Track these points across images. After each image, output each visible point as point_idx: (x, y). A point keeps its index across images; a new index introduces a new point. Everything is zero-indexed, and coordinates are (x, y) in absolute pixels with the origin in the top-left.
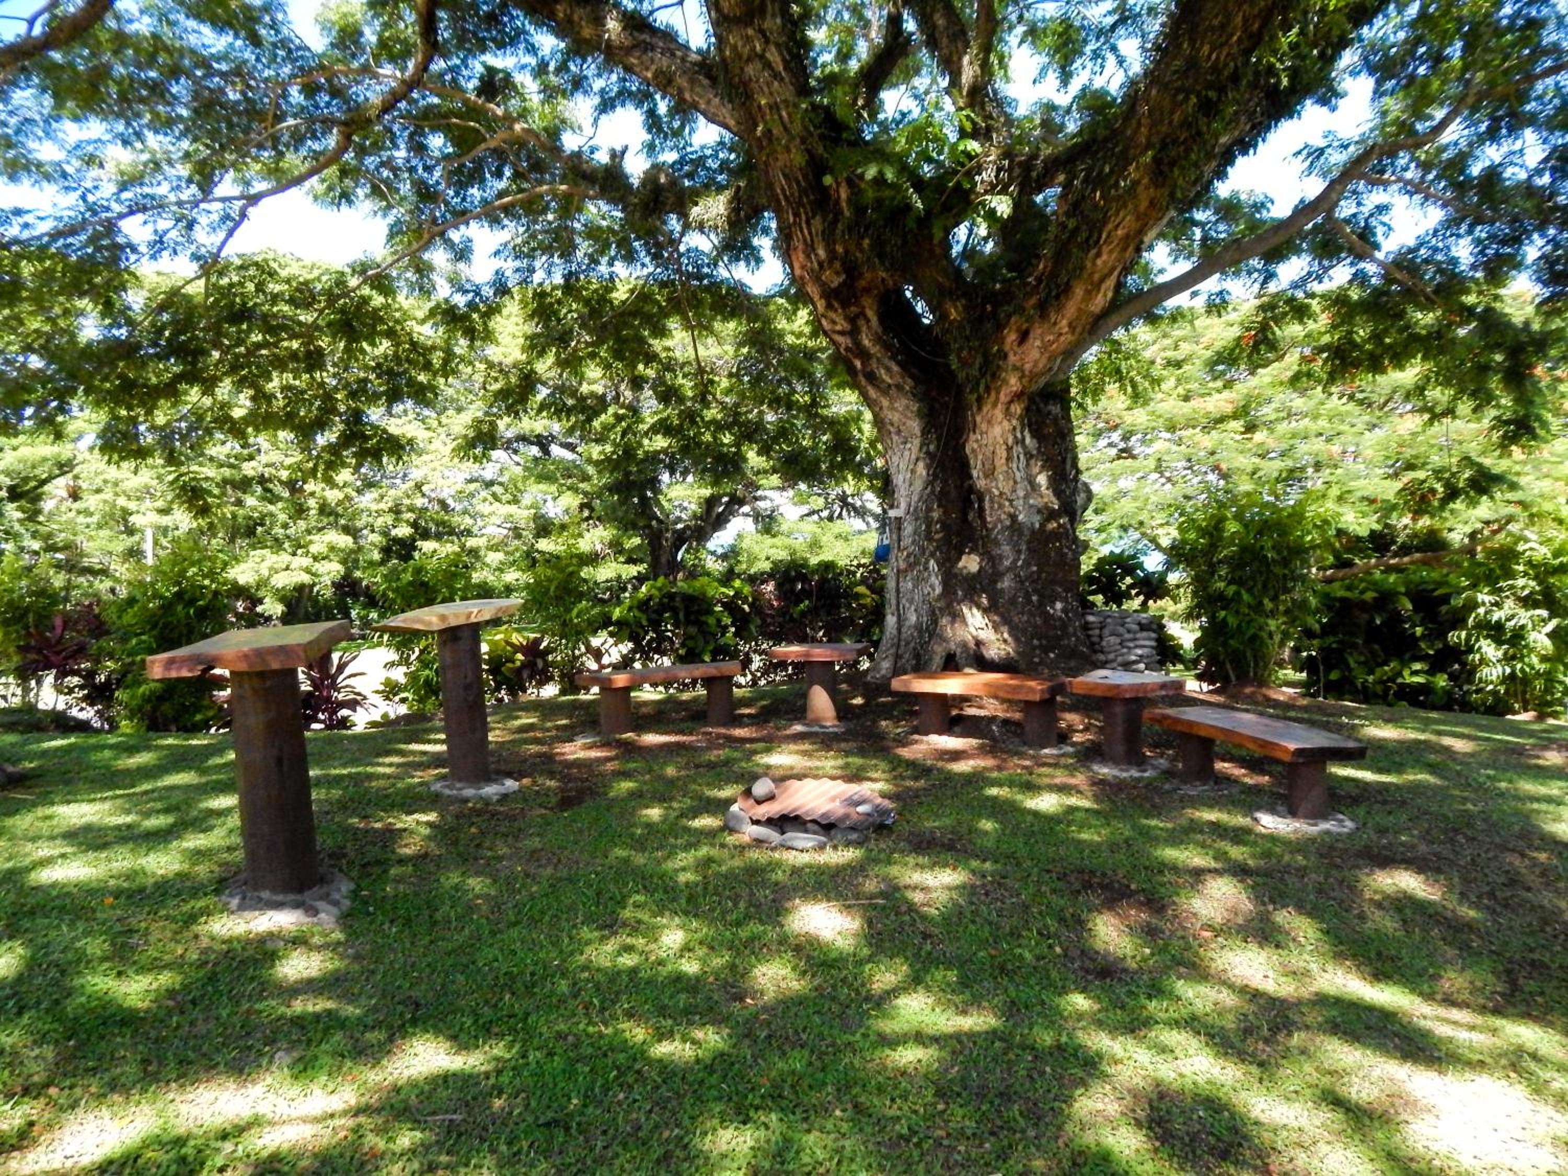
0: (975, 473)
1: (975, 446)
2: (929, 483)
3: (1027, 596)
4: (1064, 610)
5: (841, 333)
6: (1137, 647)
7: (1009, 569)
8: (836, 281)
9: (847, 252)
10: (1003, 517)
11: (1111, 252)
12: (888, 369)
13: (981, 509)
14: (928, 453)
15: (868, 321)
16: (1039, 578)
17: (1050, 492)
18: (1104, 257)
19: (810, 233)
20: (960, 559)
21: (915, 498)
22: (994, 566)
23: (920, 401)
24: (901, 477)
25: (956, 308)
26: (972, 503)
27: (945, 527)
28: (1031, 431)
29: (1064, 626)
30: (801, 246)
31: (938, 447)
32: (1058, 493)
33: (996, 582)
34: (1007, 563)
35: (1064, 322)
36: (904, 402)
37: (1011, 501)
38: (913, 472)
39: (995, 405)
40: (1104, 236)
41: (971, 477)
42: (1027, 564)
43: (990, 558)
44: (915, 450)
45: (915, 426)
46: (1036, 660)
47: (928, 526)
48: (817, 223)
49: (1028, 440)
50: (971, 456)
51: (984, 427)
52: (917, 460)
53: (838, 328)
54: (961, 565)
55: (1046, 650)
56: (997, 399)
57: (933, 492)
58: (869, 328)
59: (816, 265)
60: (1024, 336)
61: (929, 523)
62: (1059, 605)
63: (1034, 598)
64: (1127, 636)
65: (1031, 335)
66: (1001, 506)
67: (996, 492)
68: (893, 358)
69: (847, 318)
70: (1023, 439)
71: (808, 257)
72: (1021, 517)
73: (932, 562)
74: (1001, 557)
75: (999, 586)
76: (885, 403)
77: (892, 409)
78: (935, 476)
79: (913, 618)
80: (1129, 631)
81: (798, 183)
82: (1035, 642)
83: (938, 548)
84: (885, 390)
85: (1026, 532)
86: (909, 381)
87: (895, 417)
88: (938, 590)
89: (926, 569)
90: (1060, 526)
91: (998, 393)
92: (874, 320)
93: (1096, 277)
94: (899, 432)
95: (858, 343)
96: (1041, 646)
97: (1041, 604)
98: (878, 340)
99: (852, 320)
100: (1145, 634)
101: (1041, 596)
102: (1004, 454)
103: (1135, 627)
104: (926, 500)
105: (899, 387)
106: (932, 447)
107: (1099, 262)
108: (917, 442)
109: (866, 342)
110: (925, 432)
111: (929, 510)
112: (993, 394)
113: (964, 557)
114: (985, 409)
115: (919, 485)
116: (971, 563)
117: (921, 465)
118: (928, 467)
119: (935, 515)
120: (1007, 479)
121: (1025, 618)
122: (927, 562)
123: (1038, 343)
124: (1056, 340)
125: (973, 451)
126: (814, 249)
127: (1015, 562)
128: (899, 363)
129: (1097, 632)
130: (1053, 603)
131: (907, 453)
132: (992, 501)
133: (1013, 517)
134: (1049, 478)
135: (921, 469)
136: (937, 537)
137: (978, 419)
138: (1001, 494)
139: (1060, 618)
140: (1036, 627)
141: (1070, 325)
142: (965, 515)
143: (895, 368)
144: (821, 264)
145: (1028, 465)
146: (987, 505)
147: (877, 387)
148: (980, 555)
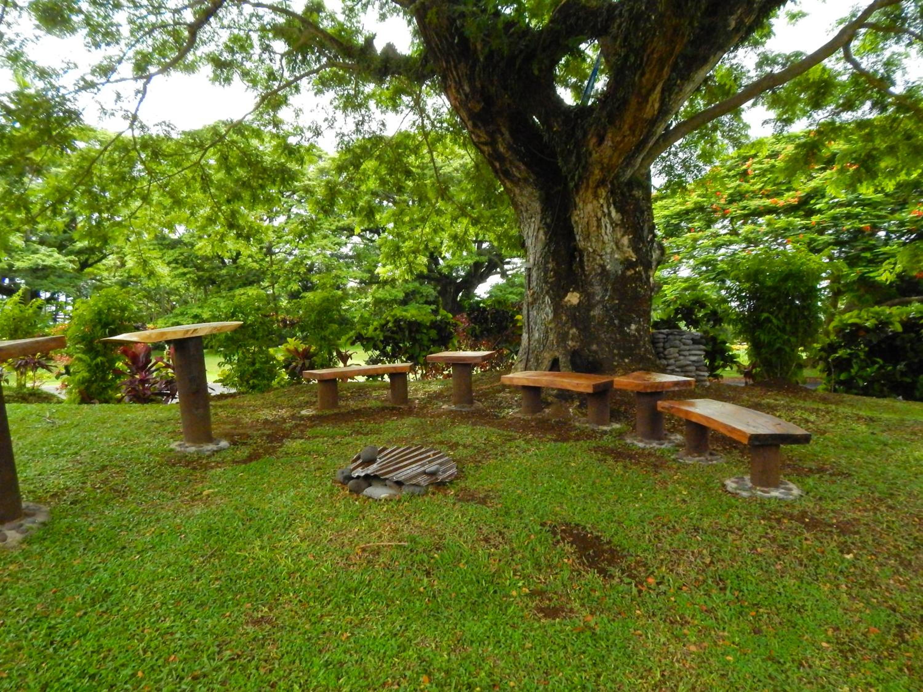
0: (578, 238)
1: (577, 218)
2: (547, 244)
3: (612, 319)
4: (636, 330)
5: (485, 144)
6: (690, 355)
7: (599, 302)
8: (478, 108)
9: (483, 87)
10: (596, 267)
11: (651, 72)
12: (518, 168)
13: (581, 261)
14: (545, 224)
15: (502, 135)
16: (619, 308)
17: (630, 250)
18: (647, 76)
19: (458, 74)
20: (566, 295)
21: (538, 255)
22: (588, 300)
23: (541, 189)
24: (530, 241)
25: (558, 123)
26: (575, 258)
27: (556, 273)
28: (616, 207)
29: (637, 341)
30: (453, 85)
31: (552, 221)
32: (636, 250)
33: (589, 311)
34: (598, 298)
35: (626, 126)
36: (530, 189)
37: (601, 256)
38: (537, 237)
39: (586, 190)
40: (645, 59)
41: (575, 240)
42: (612, 298)
43: (588, 296)
44: (537, 222)
45: (537, 206)
46: (615, 363)
47: (545, 274)
48: (463, 68)
49: (614, 214)
50: (574, 225)
51: (581, 205)
52: (539, 229)
53: (482, 140)
54: (566, 299)
55: (622, 357)
56: (588, 186)
57: (549, 250)
58: (504, 140)
59: (463, 96)
60: (601, 140)
61: (546, 271)
62: (633, 327)
63: (616, 322)
64: (683, 347)
65: (606, 138)
66: (595, 259)
67: (591, 250)
68: (520, 160)
69: (487, 133)
70: (610, 213)
71: (458, 91)
72: (608, 267)
73: (547, 297)
74: (594, 294)
75: (592, 313)
76: (517, 191)
77: (521, 195)
78: (551, 240)
79: (537, 335)
80: (684, 344)
81: (446, 39)
82: (616, 351)
83: (551, 288)
84: (516, 182)
85: (612, 277)
86: (532, 175)
87: (525, 200)
88: (551, 316)
89: (543, 302)
90: (636, 272)
91: (588, 179)
92: (507, 135)
93: (644, 91)
94: (527, 211)
95: (495, 150)
96: (619, 354)
97: (621, 326)
98: (509, 148)
99: (491, 135)
100: (696, 346)
101: (621, 320)
102: (595, 224)
103: (690, 342)
104: (545, 257)
105: (526, 180)
106: (548, 220)
107: (644, 80)
108: (539, 217)
109: (502, 149)
110: (543, 211)
111: (547, 262)
112: (585, 181)
113: (569, 294)
114: (581, 193)
115: (540, 246)
116: (573, 298)
117: (541, 232)
118: (546, 234)
119: (550, 266)
120: (597, 241)
121: (608, 336)
122: (544, 298)
123: (610, 143)
124: (622, 141)
125: (576, 222)
126: (461, 86)
127: (603, 297)
128: (525, 164)
129: (661, 345)
130: (629, 325)
131: (532, 225)
132: (588, 256)
133: (603, 267)
134: (630, 240)
135: (541, 235)
136: (550, 280)
137: (577, 200)
138: (594, 251)
139: (634, 335)
140: (616, 341)
141: (630, 128)
142: (571, 265)
143: (523, 167)
144: (466, 96)
145: (614, 231)
146: (585, 259)
147: (512, 181)
148: (580, 293)
